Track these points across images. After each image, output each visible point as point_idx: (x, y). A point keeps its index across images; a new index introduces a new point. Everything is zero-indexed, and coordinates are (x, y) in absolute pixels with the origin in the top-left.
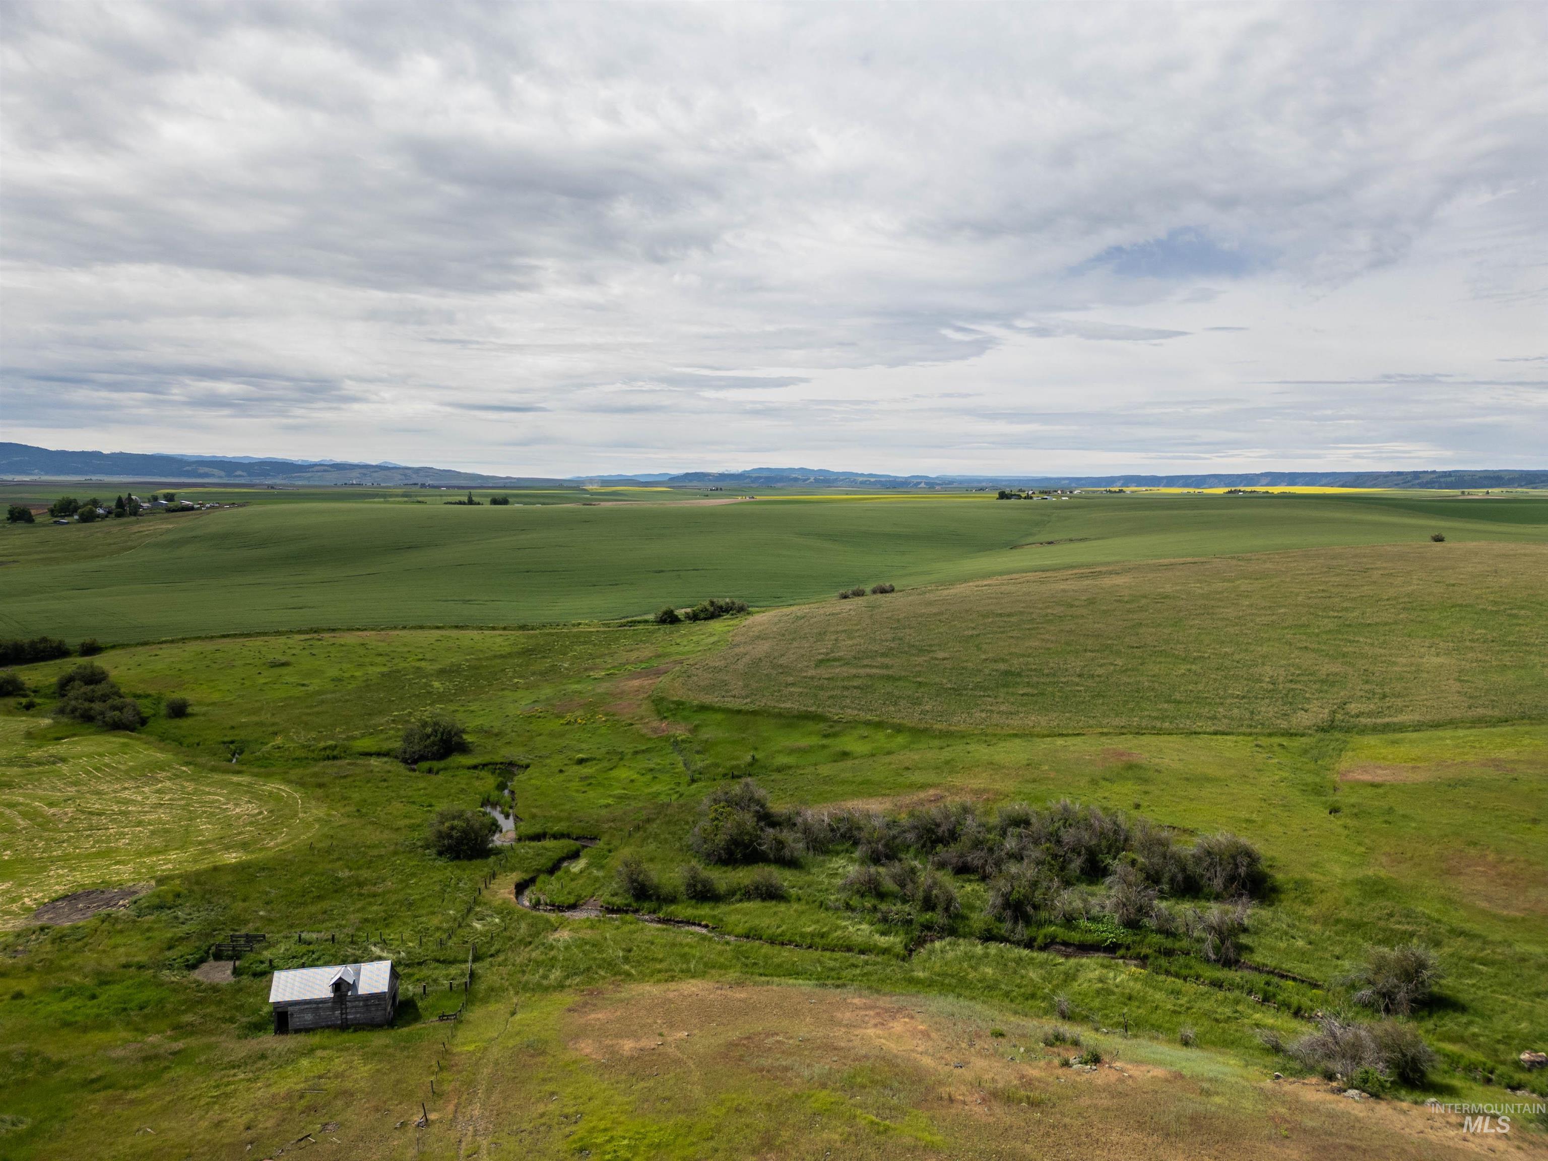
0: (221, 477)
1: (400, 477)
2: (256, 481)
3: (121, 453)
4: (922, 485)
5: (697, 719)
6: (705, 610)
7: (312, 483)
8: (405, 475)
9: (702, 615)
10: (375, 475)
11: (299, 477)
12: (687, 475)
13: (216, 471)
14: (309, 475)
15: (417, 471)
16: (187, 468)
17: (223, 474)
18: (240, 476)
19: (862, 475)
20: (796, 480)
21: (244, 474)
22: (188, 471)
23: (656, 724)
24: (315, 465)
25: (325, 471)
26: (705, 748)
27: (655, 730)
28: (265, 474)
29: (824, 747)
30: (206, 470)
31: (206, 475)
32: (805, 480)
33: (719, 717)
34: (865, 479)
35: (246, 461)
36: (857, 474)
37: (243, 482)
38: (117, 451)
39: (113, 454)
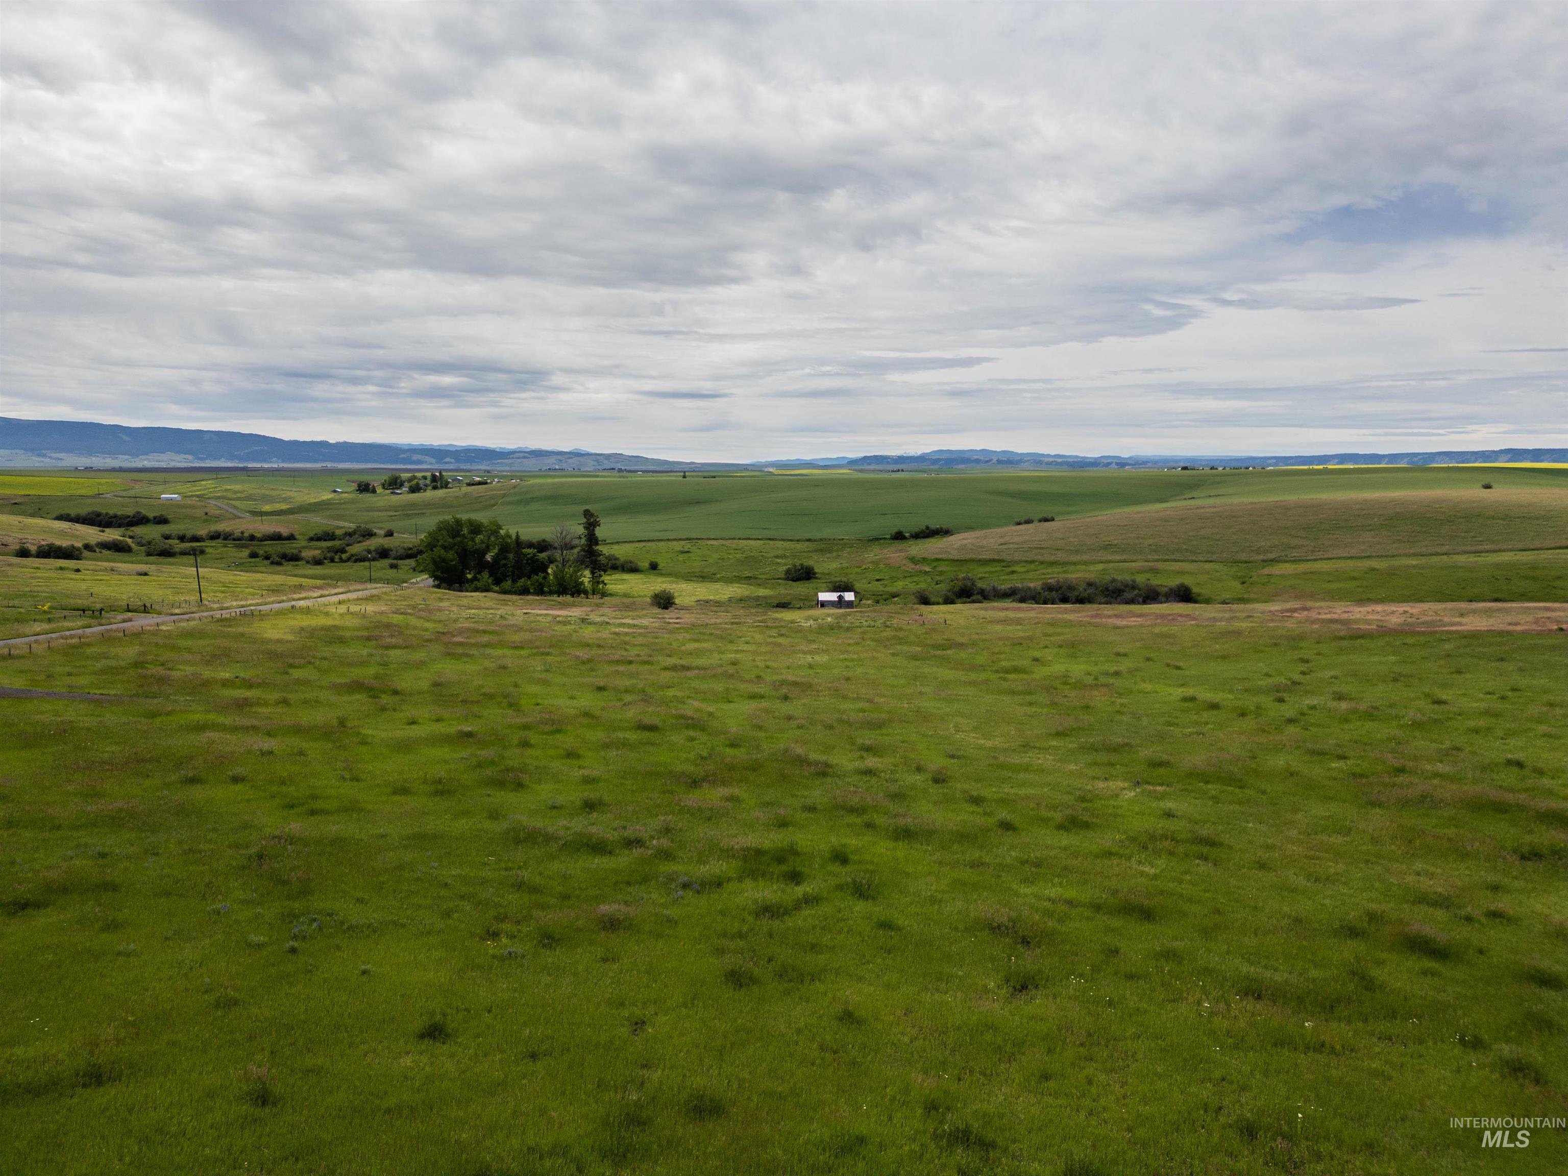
0: (431, 464)
1: (593, 463)
2: (463, 466)
3: (345, 443)
4: (1114, 465)
5: (935, 564)
6: (922, 532)
7: (513, 469)
8: (597, 461)
9: (922, 535)
10: (570, 461)
11: (501, 463)
12: (866, 458)
13: (427, 459)
14: (510, 461)
15: (608, 457)
16: (403, 456)
17: (434, 461)
18: (448, 463)
19: (1048, 456)
20: (977, 461)
21: (452, 460)
22: (403, 458)
23: (913, 566)
24: (514, 452)
25: (524, 457)
26: (942, 573)
27: (912, 569)
28: (470, 460)
29: (1003, 570)
30: (419, 457)
31: (419, 462)
32: (987, 462)
33: (946, 563)
34: (1051, 460)
35: (453, 449)
36: (1043, 455)
37: (452, 467)
38: (341, 440)
39: (338, 443)
